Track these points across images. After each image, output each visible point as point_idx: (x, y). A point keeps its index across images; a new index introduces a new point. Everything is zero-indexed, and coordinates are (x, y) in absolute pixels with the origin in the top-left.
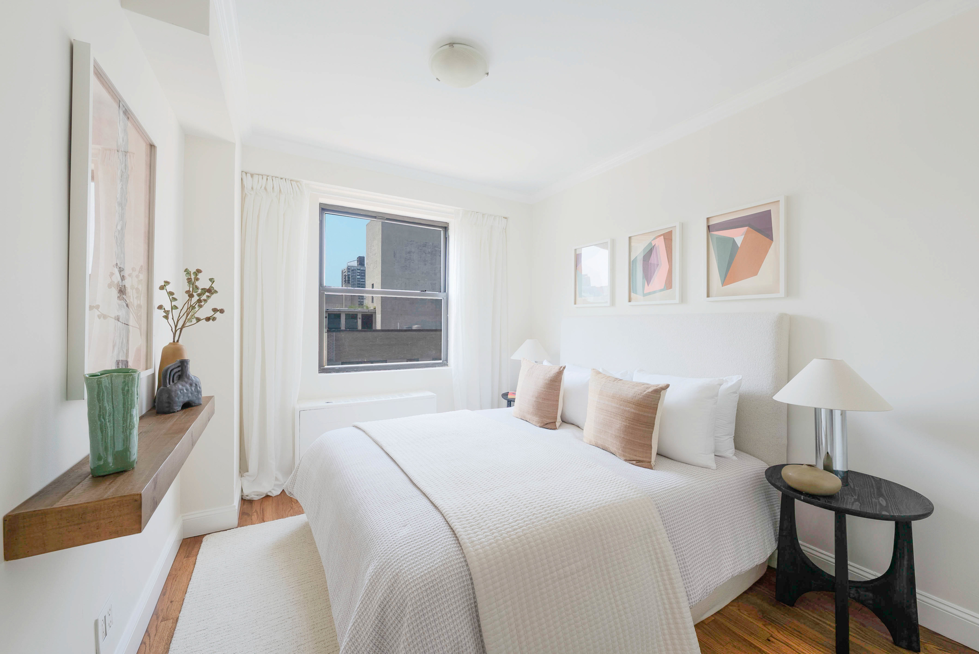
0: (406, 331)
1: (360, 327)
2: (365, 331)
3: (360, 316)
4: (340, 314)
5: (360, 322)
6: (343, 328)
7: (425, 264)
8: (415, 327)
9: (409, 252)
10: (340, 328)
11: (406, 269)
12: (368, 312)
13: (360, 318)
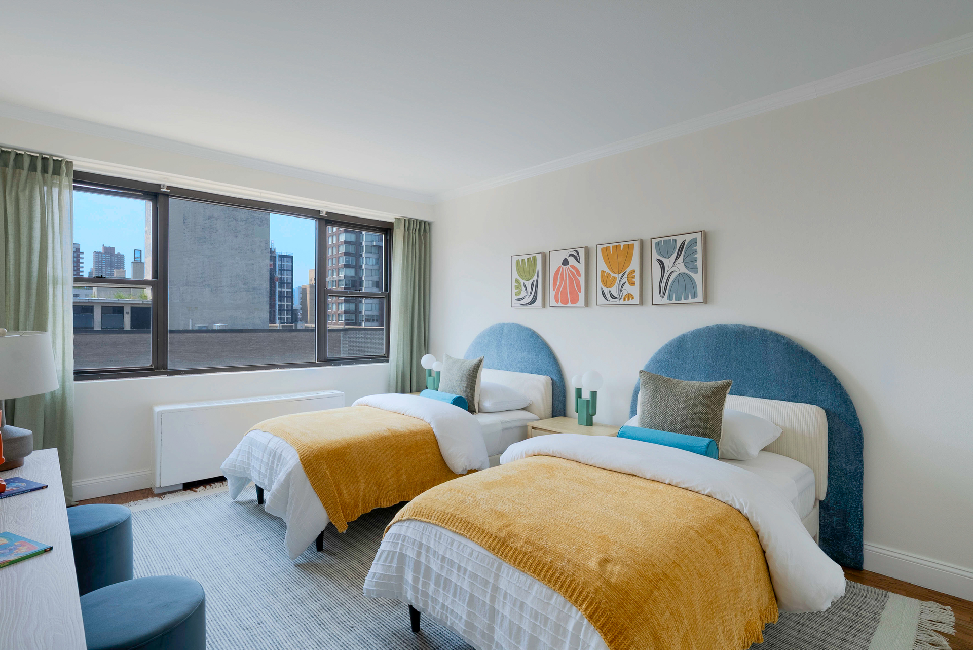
0: (200, 331)
1: (127, 325)
2: (134, 332)
3: (127, 309)
4: (93, 306)
5: (127, 319)
6: (97, 326)
7: (236, 236)
8: (218, 326)
9: (209, 218)
10: (93, 328)
11: (204, 242)
12: (143, 304)
13: (127, 313)
